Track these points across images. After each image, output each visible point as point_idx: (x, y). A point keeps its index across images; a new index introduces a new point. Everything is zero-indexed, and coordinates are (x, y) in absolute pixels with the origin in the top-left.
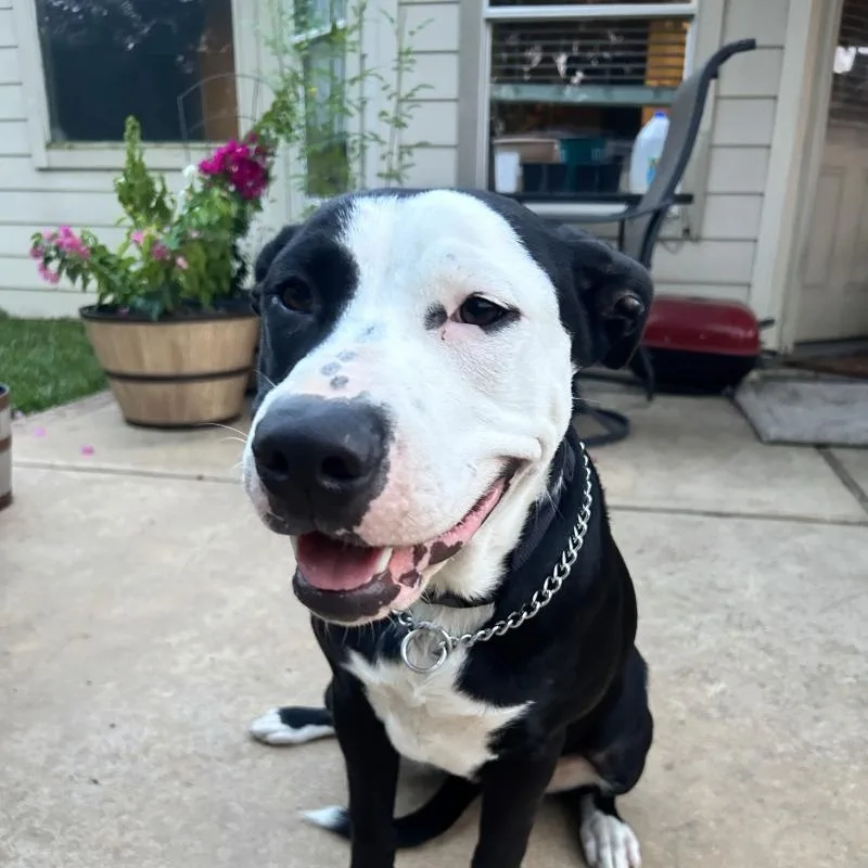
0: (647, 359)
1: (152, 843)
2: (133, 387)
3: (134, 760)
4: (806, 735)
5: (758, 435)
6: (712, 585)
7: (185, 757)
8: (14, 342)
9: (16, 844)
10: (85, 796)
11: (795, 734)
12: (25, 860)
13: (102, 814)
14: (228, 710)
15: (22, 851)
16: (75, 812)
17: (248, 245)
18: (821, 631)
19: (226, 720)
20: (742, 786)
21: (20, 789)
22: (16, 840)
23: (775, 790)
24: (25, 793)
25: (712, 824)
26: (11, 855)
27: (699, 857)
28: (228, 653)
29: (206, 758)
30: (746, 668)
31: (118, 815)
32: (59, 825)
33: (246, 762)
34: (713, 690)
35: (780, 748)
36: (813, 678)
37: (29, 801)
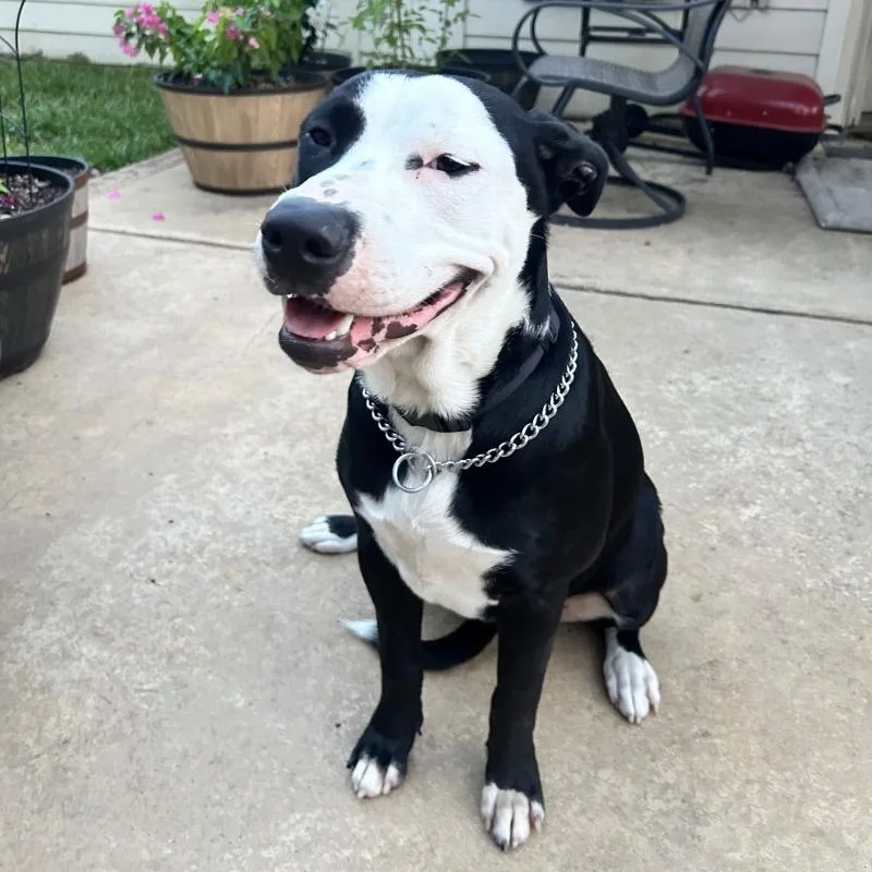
0: (708, 134)
1: (202, 649)
2: (203, 153)
3: (189, 559)
4: (836, 571)
5: (815, 219)
6: (755, 393)
7: (236, 559)
8: (92, 92)
9: (81, 642)
10: (145, 596)
11: (825, 569)
12: (87, 660)
13: (158, 617)
14: (278, 511)
15: (84, 650)
16: (134, 612)
17: (318, 15)
18: (862, 452)
19: (276, 522)
20: (768, 624)
21: (85, 586)
22: (81, 638)
23: (800, 630)
24: (90, 589)
25: (734, 664)
26: (75, 654)
27: (719, 700)
28: (279, 448)
29: (255, 562)
30: (783, 491)
31: (172, 619)
32: (119, 625)
33: (292, 567)
34: (747, 513)
35: (809, 583)
36: (849, 506)
37: (93, 599)
